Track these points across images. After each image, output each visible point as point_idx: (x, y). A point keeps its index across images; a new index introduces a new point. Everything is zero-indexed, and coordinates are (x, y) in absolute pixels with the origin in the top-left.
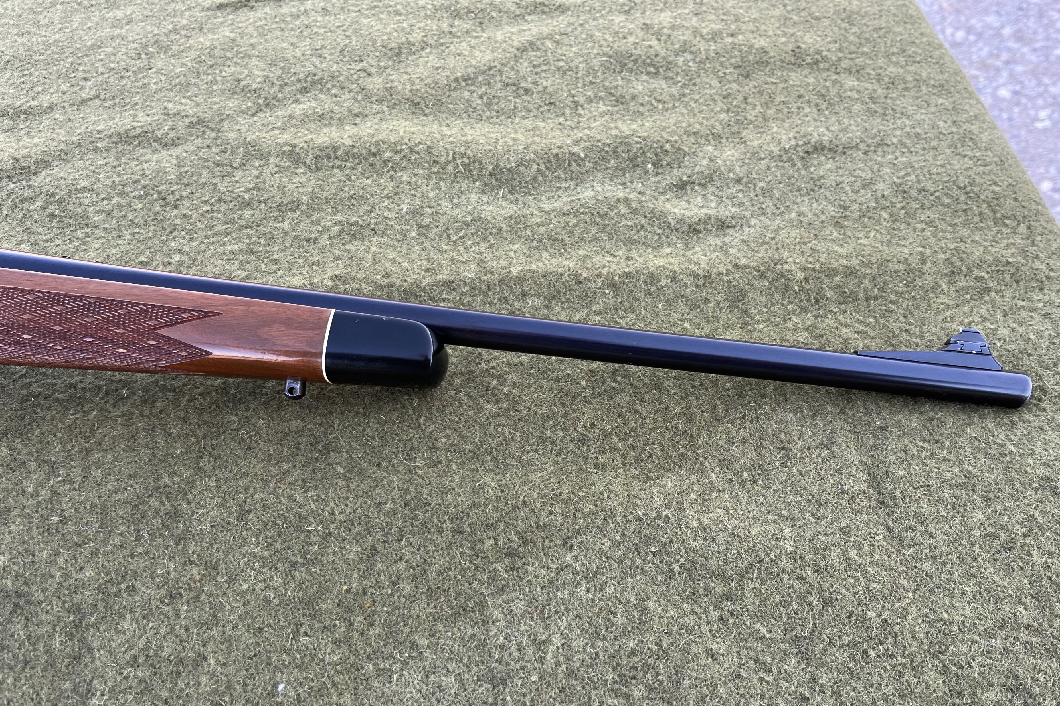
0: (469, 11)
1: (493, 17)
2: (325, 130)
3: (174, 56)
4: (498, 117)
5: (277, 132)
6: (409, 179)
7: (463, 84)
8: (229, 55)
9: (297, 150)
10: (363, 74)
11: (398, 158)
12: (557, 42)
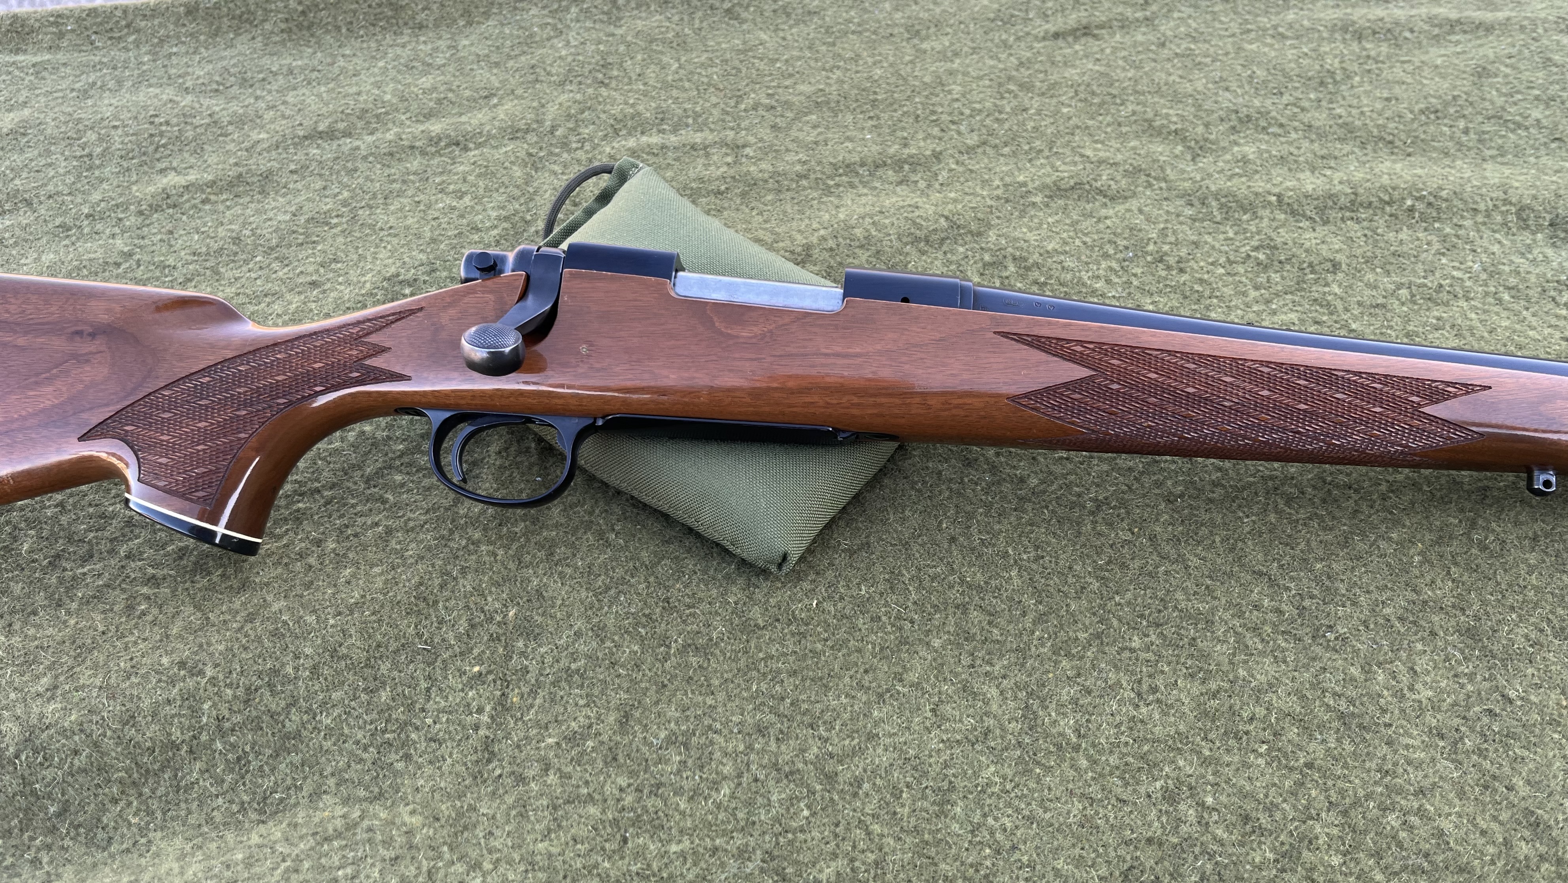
0: (1374, 33)
1: (1406, 38)
2: (1301, 176)
3: (1043, 94)
4: (1502, 156)
5: (1244, 179)
6: (1453, 232)
7: (1432, 116)
8: (1114, 92)
9: (1286, 200)
10: (1296, 110)
11: (1420, 206)
12: (1513, 67)
